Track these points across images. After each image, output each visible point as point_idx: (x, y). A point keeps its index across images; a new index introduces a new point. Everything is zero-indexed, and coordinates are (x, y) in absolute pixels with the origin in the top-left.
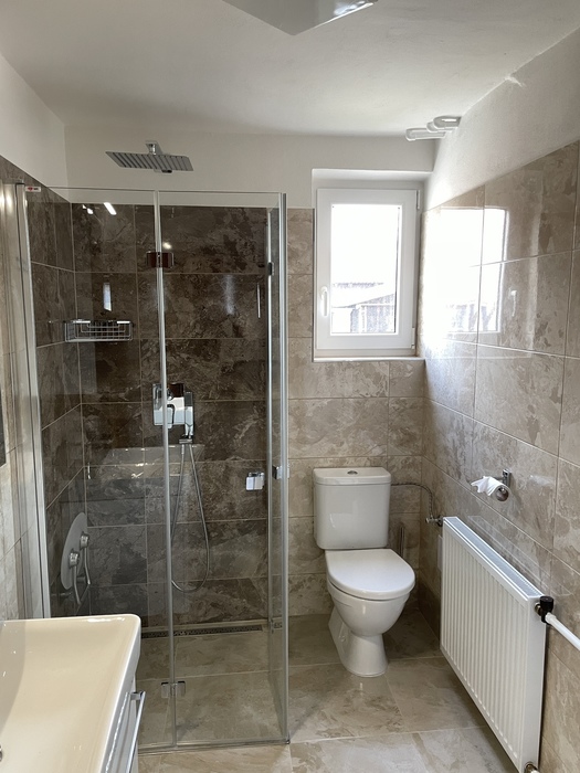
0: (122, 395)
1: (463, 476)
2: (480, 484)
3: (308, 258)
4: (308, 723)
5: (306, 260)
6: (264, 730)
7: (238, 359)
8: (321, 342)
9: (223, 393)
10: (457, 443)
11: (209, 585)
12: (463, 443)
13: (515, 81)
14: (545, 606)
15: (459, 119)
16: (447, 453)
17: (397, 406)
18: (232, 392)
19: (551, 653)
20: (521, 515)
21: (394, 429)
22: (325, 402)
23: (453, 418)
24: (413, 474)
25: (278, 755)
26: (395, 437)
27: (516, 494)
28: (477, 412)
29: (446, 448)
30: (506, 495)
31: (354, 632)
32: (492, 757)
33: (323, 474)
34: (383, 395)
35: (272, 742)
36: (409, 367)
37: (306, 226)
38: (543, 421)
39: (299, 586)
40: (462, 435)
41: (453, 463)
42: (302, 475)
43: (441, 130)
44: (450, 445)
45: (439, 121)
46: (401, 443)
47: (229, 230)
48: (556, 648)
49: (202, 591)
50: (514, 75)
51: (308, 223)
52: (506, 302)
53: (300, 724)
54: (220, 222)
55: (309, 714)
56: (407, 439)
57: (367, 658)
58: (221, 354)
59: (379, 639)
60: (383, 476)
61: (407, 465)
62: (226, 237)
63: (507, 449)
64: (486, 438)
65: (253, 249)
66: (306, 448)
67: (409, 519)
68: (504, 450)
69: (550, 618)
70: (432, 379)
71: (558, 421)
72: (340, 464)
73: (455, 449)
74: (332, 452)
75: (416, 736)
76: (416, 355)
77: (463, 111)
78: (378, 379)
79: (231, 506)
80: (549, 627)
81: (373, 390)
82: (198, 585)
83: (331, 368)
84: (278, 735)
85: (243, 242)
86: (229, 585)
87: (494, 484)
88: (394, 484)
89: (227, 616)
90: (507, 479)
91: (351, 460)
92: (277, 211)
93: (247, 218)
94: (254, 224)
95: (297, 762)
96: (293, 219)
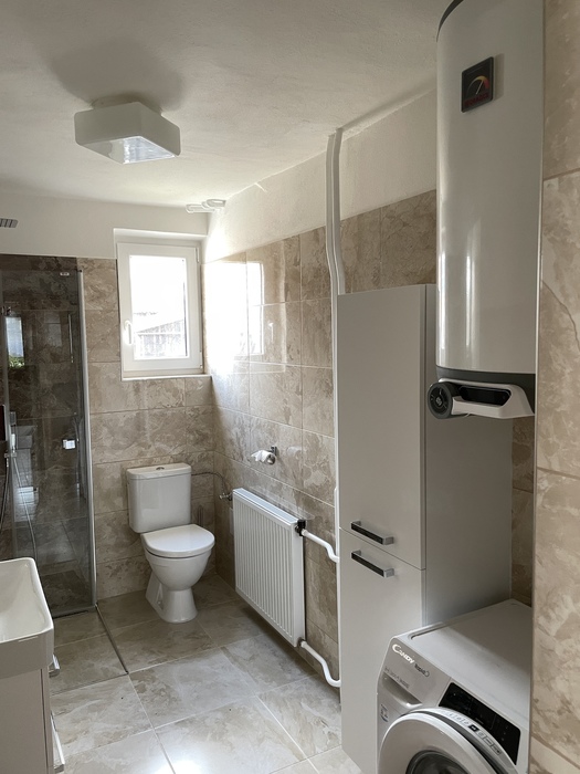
1: (245, 458)
2: (256, 455)
3: (114, 298)
4: (141, 659)
5: (112, 300)
6: (106, 671)
8: (127, 366)
10: (239, 434)
12: (243, 433)
13: (261, 187)
14: (301, 525)
15: (224, 202)
16: (232, 443)
17: (192, 413)
20: (284, 472)
22: (134, 414)
24: (207, 466)
25: (120, 682)
26: (192, 437)
27: (279, 459)
28: (252, 409)
29: (231, 440)
30: (274, 460)
34: (181, 405)
35: (115, 677)
36: (200, 383)
37: (110, 272)
38: (293, 408)
39: (118, 570)
40: (242, 428)
41: (237, 450)
43: (212, 208)
44: (234, 437)
45: (210, 202)
46: (197, 442)
47: (44, 274)
48: (309, 554)
50: (259, 183)
51: (111, 270)
52: (267, 332)
53: (134, 661)
54: (36, 268)
55: (140, 654)
59: (190, 591)
60: (186, 468)
61: (202, 459)
63: (273, 431)
64: (259, 427)
66: (120, 453)
67: (206, 502)
68: (271, 432)
69: (304, 532)
70: (217, 390)
71: (300, 406)
72: (149, 464)
73: (238, 439)
74: (141, 454)
75: (223, 648)
76: (204, 373)
77: (227, 197)
78: (176, 393)
80: (304, 538)
81: (173, 401)
83: (137, 386)
85: (57, 285)
87: (265, 454)
88: (194, 474)
90: (275, 450)
91: (158, 459)
92: (86, 261)
93: (59, 265)
94: (67, 270)
95: (136, 683)
96: (99, 267)
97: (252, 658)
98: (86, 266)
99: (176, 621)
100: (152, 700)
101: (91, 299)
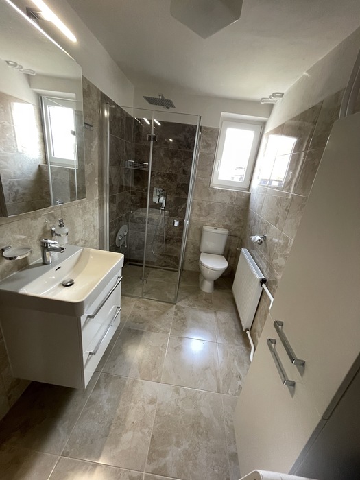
2: (253, 238)
4: (183, 301)
5: (213, 148)
6: (169, 299)
7: (184, 182)
8: (214, 181)
9: (176, 194)
10: (253, 224)
11: (164, 256)
12: (255, 224)
13: (307, 74)
14: (263, 281)
15: (283, 94)
17: (237, 208)
18: (179, 194)
19: (263, 297)
20: (265, 251)
21: (234, 217)
23: (254, 215)
24: (238, 233)
25: (171, 307)
27: (266, 243)
28: (262, 213)
29: (249, 225)
30: (261, 243)
31: (205, 279)
32: (237, 323)
33: (206, 228)
34: (232, 204)
35: (171, 303)
36: (244, 195)
38: (281, 218)
39: (193, 262)
40: (255, 221)
42: (199, 227)
43: (275, 99)
44: (251, 224)
45: (274, 95)
46: (235, 222)
48: (264, 296)
49: (161, 257)
50: (307, 71)
52: (288, 176)
53: (181, 300)
55: (184, 298)
56: (238, 221)
57: (207, 287)
58: (178, 180)
59: (212, 282)
60: (226, 232)
61: (236, 230)
62: (185, 136)
63: (267, 228)
64: (262, 223)
66: (202, 218)
67: (233, 248)
68: (266, 228)
69: (264, 285)
70: (251, 200)
71: (285, 218)
72: (212, 226)
73: (252, 226)
74: (211, 221)
75: (215, 312)
76: (248, 191)
77: (285, 91)
78: (232, 197)
79: (174, 233)
80: (263, 289)
81: (229, 201)
82: (161, 255)
83: (215, 191)
84: (173, 302)
86: (170, 257)
87: (258, 238)
88: (230, 235)
89: (168, 266)
90: (265, 238)
91: (217, 225)
95: (176, 310)
99: (204, 291)
100: (177, 321)
101: (204, 147)
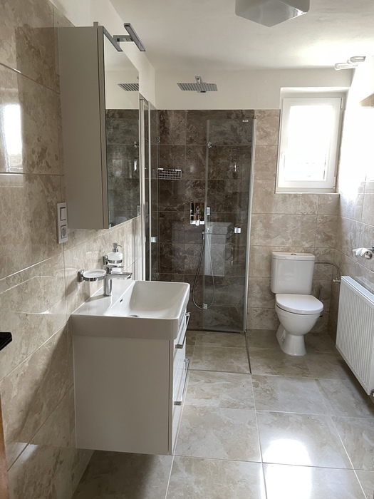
0: (175, 208)
1: (354, 255)
2: (357, 251)
3: (276, 137)
4: (261, 369)
5: (274, 138)
6: (239, 368)
7: (234, 191)
8: (280, 184)
9: (225, 209)
10: (353, 237)
12: (355, 237)
15: (365, 57)
16: (347, 244)
17: (322, 220)
18: (230, 208)
21: (318, 232)
22: (281, 216)
23: (351, 224)
24: (329, 258)
25: (245, 377)
26: (319, 237)
28: (363, 218)
29: (347, 241)
30: (371, 256)
31: (288, 333)
33: (278, 256)
34: (314, 213)
36: (330, 198)
37: (274, 119)
39: (261, 314)
40: (355, 233)
41: (350, 249)
43: (354, 64)
44: (349, 239)
45: (353, 59)
46: (323, 241)
47: (234, 122)
51: (276, 117)
53: (257, 368)
54: (229, 118)
55: (262, 366)
56: (328, 238)
57: (295, 347)
58: (226, 188)
59: (302, 337)
60: (312, 257)
61: (326, 253)
62: (232, 126)
64: (366, 231)
65: (246, 132)
66: (269, 240)
67: (325, 283)
70: (342, 205)
72: (288, 251)
73: (351, 241)
74: (283, 243)
75: (316, 380)
76: (335, 192)
78: (311, 204)
81: (308, 210)
83: (285, 198)
85: (241, 128)
86: (224, 310)
87: (364, 250)
88: (317, 263)
91: (294, 249)
92: (260, 111)
93: (243, 116)
94: (247, 118)
95: (254, 381)
96: (268, 115)
97: (336, 392)
98: (259, 115)
99: (291, 354)
100: (260, 394)
101: (261, 138)
